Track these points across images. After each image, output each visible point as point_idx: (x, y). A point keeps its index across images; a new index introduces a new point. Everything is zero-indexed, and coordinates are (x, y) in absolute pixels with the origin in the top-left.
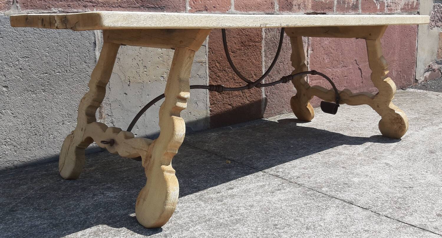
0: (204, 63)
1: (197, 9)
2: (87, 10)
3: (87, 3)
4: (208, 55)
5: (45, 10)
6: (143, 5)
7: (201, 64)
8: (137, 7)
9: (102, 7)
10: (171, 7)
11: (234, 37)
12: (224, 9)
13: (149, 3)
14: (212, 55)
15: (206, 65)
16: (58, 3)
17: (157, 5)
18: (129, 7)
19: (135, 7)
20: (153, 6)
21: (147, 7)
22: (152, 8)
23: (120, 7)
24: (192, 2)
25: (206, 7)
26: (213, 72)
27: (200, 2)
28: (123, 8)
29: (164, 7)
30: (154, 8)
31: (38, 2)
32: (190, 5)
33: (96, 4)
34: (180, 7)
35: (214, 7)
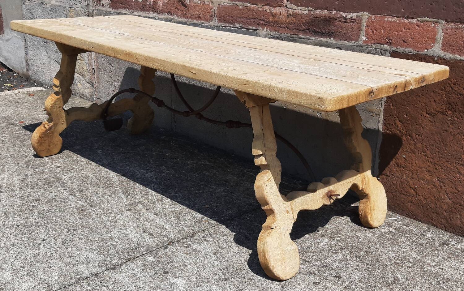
0: (376, 114)
1: (376, 41)
2: (259, 28)
3: (260, 21)
4: (385, 105)
5: (231, 24)
6: (310, 29)
7: (371, 114)
8: (302, 30)
9: (271, 26)
10: (340, 34)
11: (433, 92)
12: (420, 46)
13: (316, 27)
14: (391, 107)
15: (379, 117)
16: (240, 19)
17: (324, 29)
18: (295, 29)
19: (301, 30)
20: (319, 30)
21: (313, 32)
22: (319, 32)
23: (287, 28)
24: (370, 31)
25: (390, 39)
26: (390, 131)
27: (383, 32)
28: (289, 29)
29: (332, 33)
30: (321, 33)
31: (228, 17)
32: (367, 35)
33: (267, 23)
34: (351, 35)
35: (404, 41)
